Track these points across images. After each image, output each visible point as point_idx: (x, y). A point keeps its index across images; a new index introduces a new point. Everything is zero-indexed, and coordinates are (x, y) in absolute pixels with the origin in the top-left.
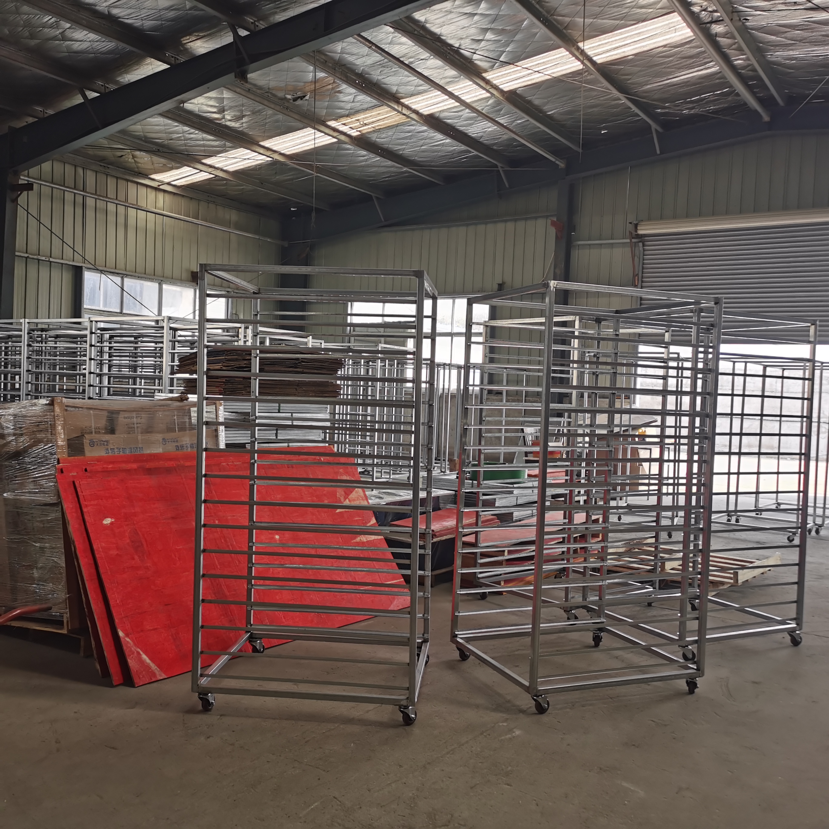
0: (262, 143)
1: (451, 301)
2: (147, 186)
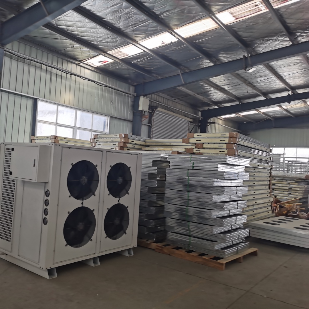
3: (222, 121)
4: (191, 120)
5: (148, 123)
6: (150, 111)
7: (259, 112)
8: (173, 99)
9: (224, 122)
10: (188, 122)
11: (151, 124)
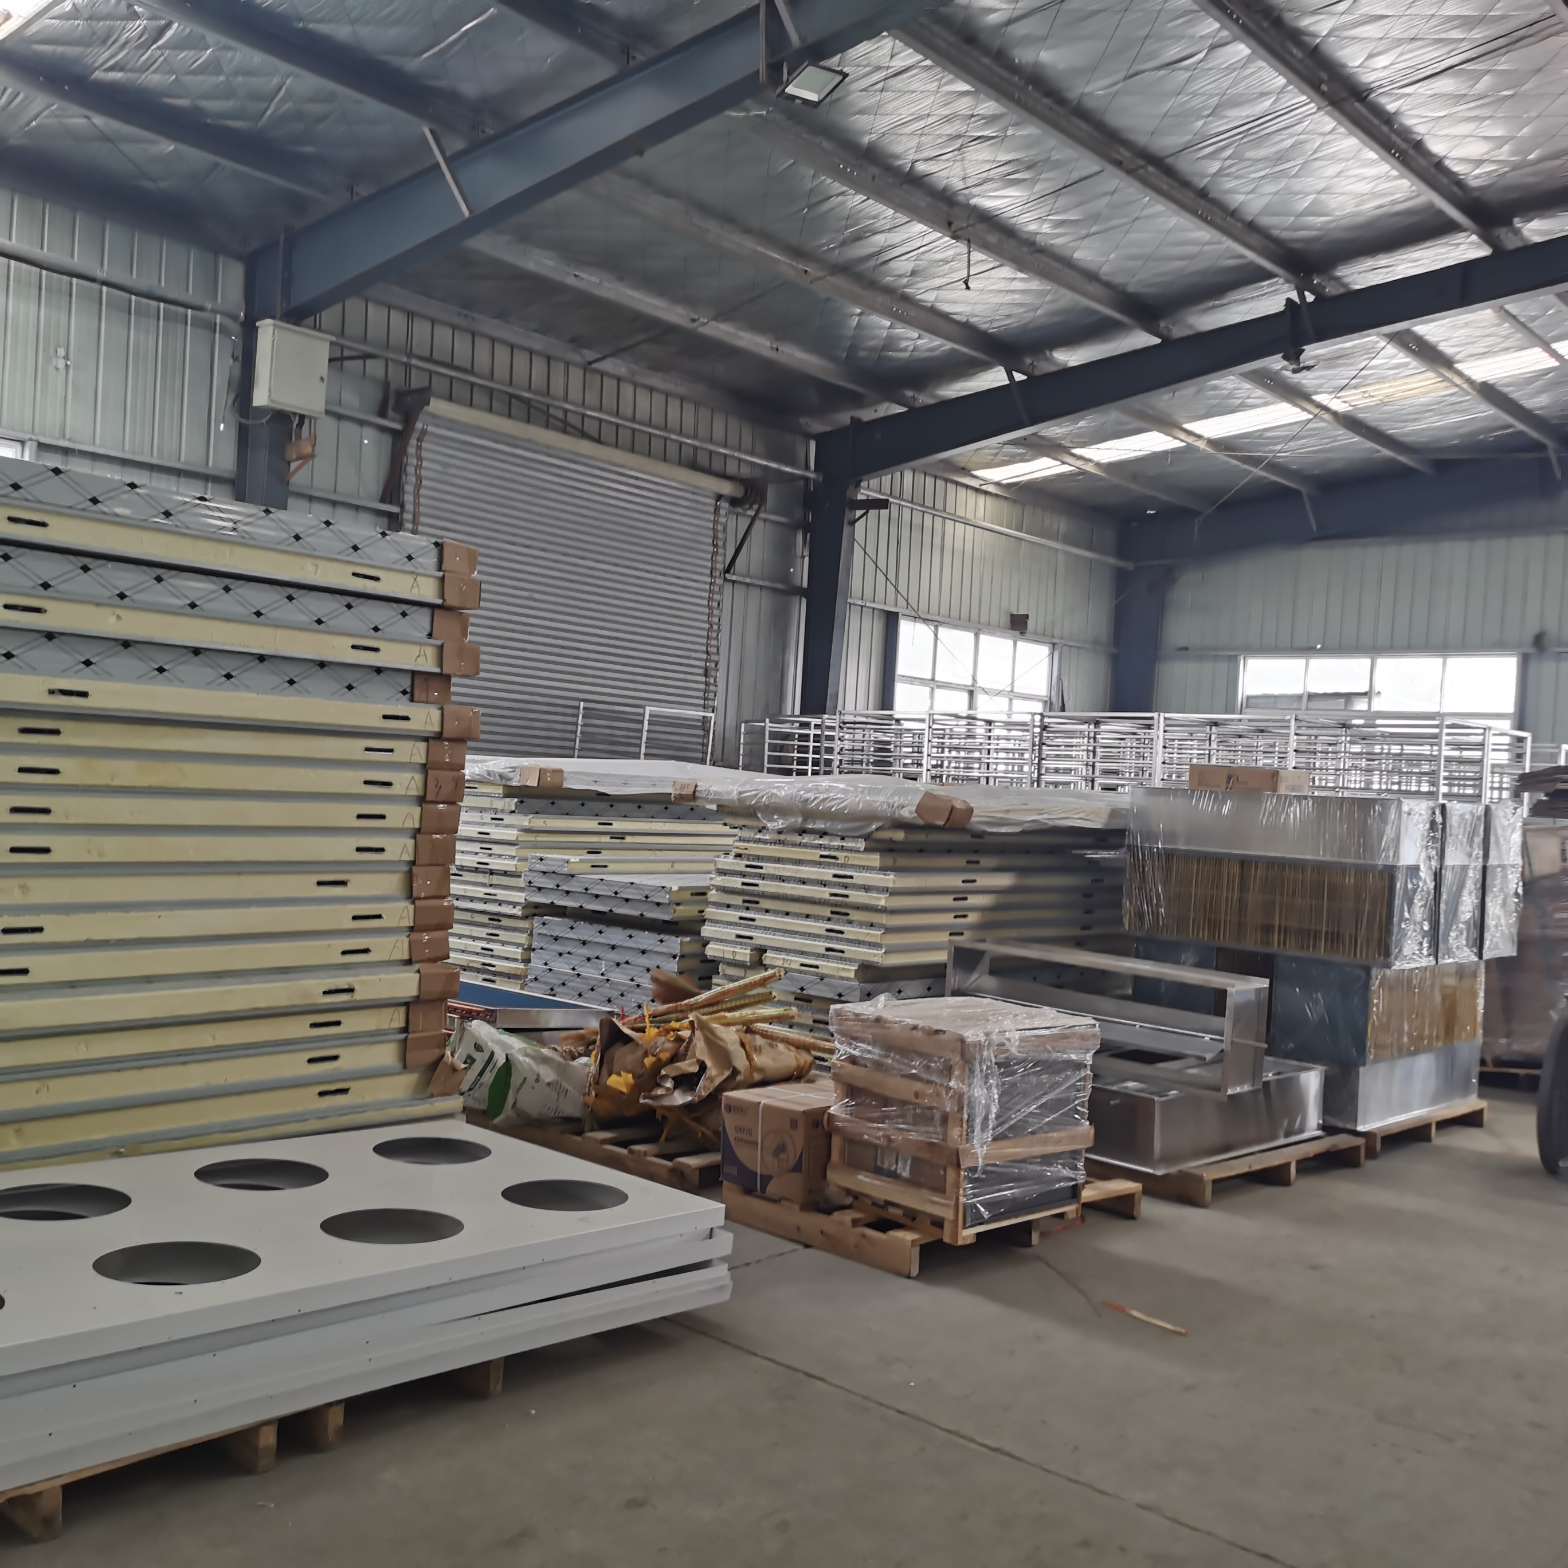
0: (1188, 426)
1: (1440, 660)
2: (967, 487)
3: (988, 499)
4: (726, 488)
5: (383, 500)
6: (393, 420)
7: (1182, 436)
8: (590, 355)
9: (1005, 506)
10: (712, 501)
11: (402, 506)
